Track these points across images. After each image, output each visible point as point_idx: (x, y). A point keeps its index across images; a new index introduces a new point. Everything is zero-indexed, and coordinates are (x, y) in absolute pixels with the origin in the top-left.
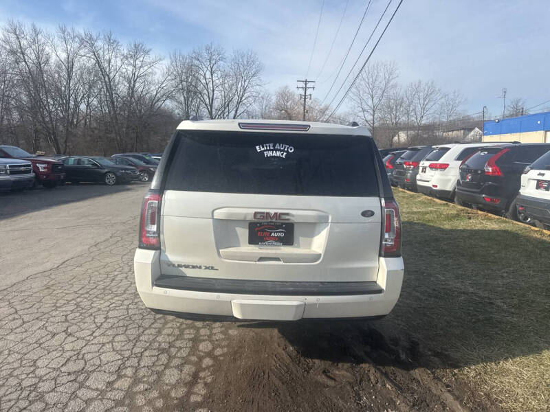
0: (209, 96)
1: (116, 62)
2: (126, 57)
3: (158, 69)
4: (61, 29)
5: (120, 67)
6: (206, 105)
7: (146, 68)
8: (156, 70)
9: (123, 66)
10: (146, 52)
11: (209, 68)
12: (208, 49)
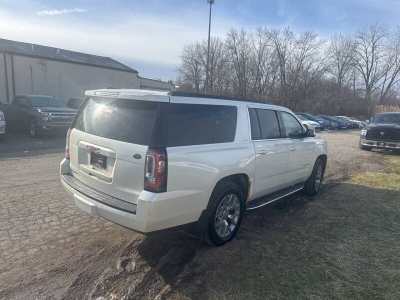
0: (367, 67)
1: (290, 47)
2: (298, 43)
3: (322, 49)
4: (259, 29)
5: (292, 51)
6: (363, 74)
7: (312, 49)
8: (320, 50)
9: (295, 50)
10: (313, 37)
11: (372, 44)
12: (372, 28)
